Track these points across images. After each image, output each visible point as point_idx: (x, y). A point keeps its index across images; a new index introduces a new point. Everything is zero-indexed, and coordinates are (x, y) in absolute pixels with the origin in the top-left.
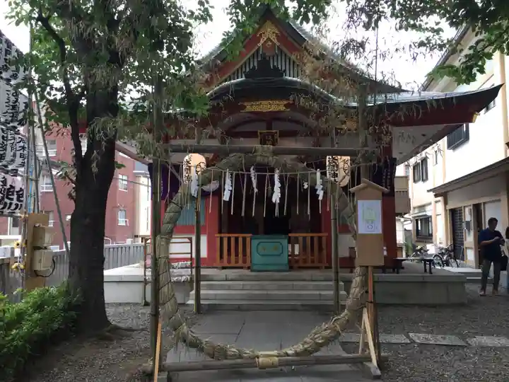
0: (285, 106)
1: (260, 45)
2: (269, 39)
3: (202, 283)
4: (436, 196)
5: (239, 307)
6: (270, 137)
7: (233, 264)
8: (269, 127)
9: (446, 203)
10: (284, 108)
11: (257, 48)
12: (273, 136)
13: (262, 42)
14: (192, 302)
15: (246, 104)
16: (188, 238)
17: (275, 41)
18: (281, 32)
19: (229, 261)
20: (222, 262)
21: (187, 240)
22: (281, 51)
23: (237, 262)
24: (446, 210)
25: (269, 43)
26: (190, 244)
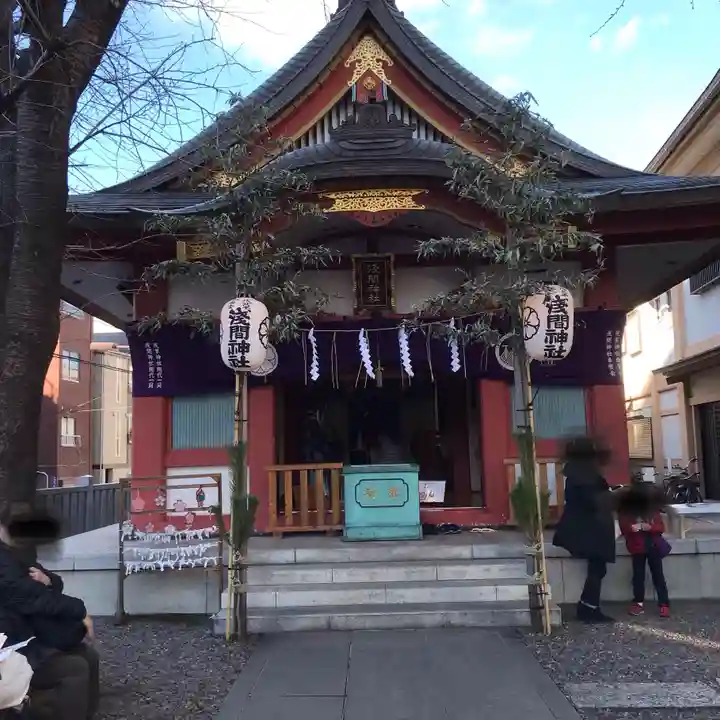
0: (415, 198)
1: (352, 83)
2: (369, 73)
4: (671, 381)
5: (329, 626)
6: (376, 267)
7: (306, 526)
8: (373, 248)
9: (688, 395)
10: (413, 203)
11: (345, 90)
12: (381, 265)
13: (356, 77)
15: (333, 196)
16: (213, 477)
17: (383, 77)
18: (394, 60)
19: (297, 520)
21: (213, 481)
22: (394, 98)
24: (688, 407)
25: (369, 80)
26: (217, 488)
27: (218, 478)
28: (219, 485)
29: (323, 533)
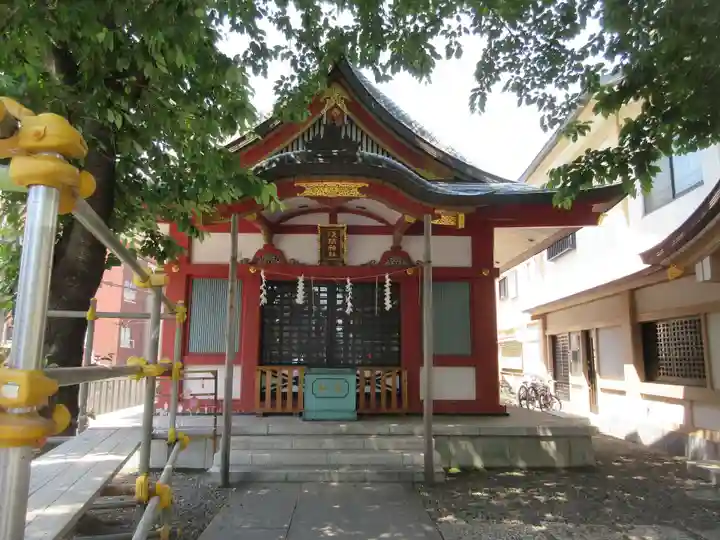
0: (359, 189)
1: (324, 112)
2: (336, 106)
3: (233, 439)
4: (533, 318)
5: (286, 478)
6: (334, 234)
7: (279, 409)
8: (333, 219)
9: (545, 327)
10: (358, 193)
11: (319, 116)
12: (338, 232)
13: (327, 107)
14: (215, 468)
15: (303, 185)
16: (213, 372)
17: (345, 110)
18: (352, 98)
19: (273, 405)
20: (262, 406)
21: (211, 376)
22: (351, 122)
23: (284, 405)
24: (545, 336)
25: (336, 110)
26: (214, 381)
27: (215, 373)
28: (216, 378)
29: (291, 414)
